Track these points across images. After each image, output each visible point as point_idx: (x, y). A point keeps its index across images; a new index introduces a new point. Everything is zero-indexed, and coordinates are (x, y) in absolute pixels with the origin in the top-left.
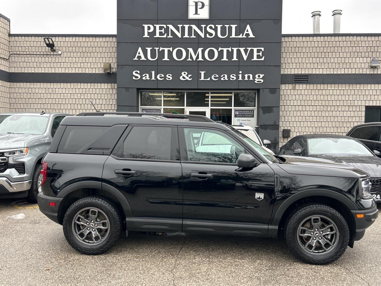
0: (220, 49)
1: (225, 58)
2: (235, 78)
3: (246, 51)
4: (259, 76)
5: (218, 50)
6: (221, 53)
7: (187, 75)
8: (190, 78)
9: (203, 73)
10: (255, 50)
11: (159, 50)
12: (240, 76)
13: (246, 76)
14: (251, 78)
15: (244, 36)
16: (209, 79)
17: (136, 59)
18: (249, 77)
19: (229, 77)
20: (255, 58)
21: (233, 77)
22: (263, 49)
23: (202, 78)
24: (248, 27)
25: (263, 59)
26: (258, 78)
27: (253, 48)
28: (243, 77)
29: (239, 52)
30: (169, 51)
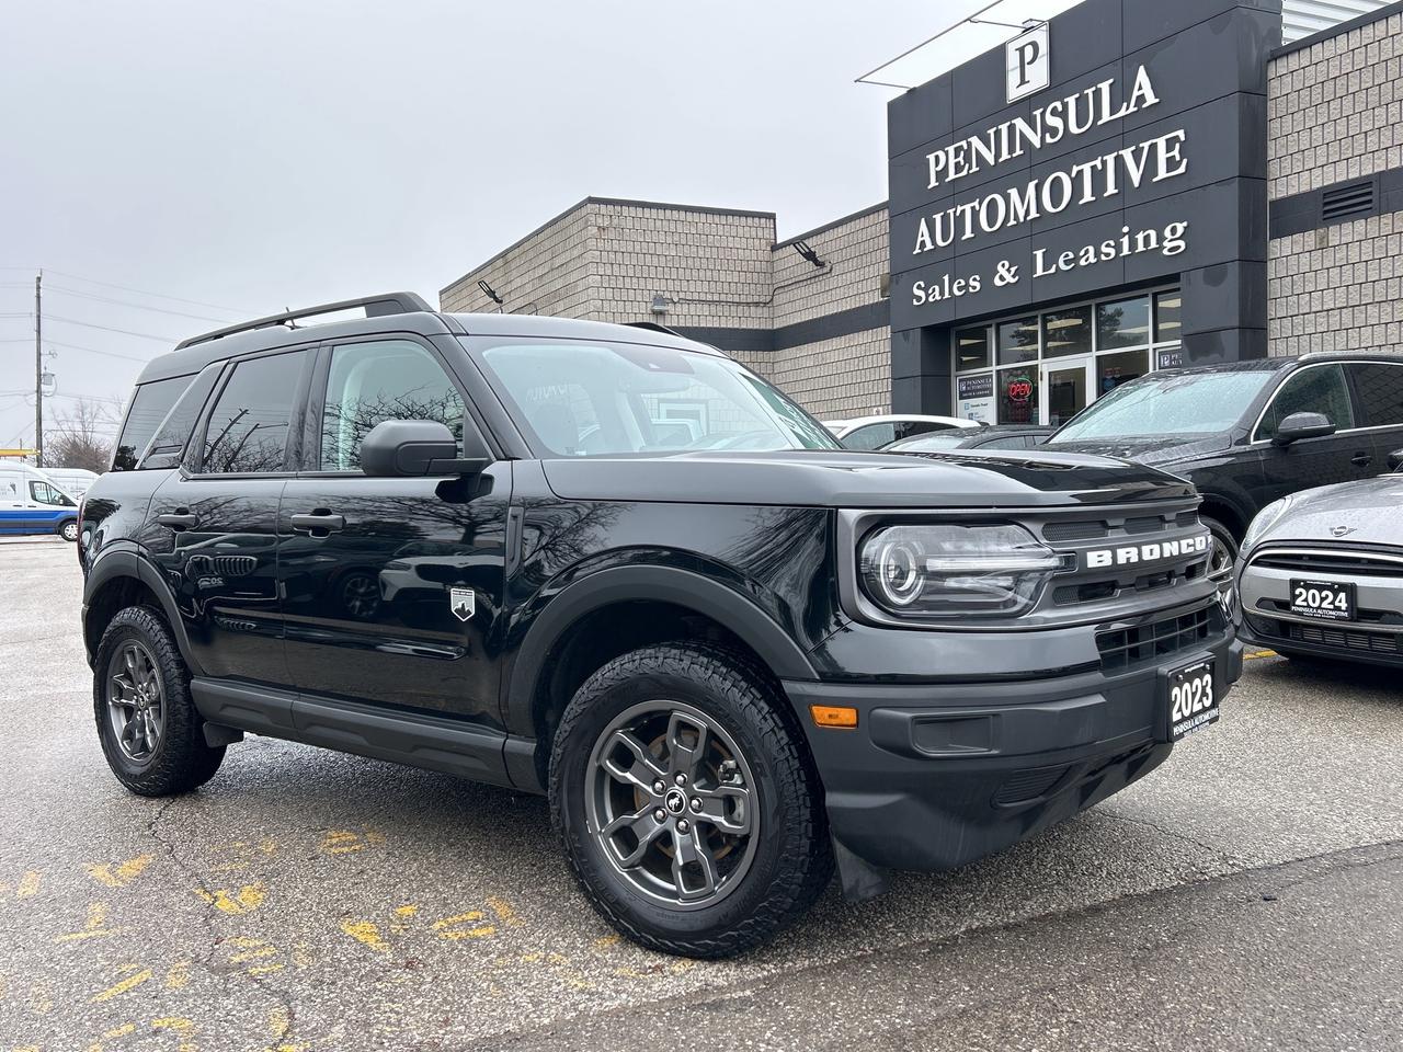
0: (1075, 169)
1: (1088, 197)
2: (1112, 252)
3: (1137, 155)
4: (1174, 231)
5: (1070, 176)
6: (1077, 182)
7: (1009, 270)
8: (1014, 276)
9: (1039, 254)
10: (1161, 142)
11: (955, 212)
12: (1125, 241)
13: (1140, 237)
14: (1153, 244)
15: (1132, 109)
16: (1053, 270)
17: (917, 251)
18: (1147, 239)
19: (1097, 253)
20: (1162, 173)
21: (1108, 250)
22: (1181, 134)
23: (1040, 272)
24: (1142, 76)
25: (1182, 169)
26: (1170, 237)
27: (1154, 141)
28: (1133, 244)
29: (1120, 163)
30: (973, 208)
